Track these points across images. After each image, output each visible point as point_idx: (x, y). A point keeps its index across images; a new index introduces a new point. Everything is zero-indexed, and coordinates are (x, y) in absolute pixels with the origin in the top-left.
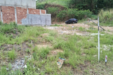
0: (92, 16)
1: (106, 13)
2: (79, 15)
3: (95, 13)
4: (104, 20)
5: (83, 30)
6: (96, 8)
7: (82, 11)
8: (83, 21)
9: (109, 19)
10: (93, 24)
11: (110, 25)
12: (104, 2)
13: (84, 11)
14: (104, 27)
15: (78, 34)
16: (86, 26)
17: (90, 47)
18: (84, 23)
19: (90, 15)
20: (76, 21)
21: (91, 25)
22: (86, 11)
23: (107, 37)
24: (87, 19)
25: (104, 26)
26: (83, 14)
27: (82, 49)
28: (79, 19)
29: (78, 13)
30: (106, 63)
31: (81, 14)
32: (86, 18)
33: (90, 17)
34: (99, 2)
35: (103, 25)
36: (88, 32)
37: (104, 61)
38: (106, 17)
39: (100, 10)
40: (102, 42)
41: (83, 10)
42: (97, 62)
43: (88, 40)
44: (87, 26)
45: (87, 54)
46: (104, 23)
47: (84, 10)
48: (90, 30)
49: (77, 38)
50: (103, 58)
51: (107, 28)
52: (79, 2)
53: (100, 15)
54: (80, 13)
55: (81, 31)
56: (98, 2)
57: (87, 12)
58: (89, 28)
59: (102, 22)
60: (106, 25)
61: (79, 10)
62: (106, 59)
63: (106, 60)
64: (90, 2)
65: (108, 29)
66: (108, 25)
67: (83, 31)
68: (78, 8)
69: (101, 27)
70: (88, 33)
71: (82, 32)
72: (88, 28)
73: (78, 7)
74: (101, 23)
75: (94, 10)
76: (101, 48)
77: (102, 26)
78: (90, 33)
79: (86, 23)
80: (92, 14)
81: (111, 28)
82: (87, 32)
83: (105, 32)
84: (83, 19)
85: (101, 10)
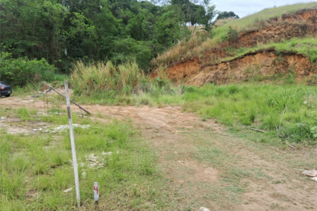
0: (55, 78)
1: (90, 71)
2: (16, 72)
3: (64, 70)
4: (86, 89)
5: (32, 118)
6: (64, 57)
7: (24, 62)
8: (29, 91)
9: (99, 86)
10: (59, 99)
11: (102, 101)
12: (83, 44)
13: (29, 62)
14: (89, 107)
15: (13, 131)
16: (40, 103)
17: (53, 167)
18: (33, 97)
19: (48, 73)
20: (5, 89)
21: (53, 102)
22: (35, 61)
23: (96, 133)
24: (40, 83)
25: (87, 105)
26: (29, 70)
27: (27, 179)
28: (15, 85)
29: (12, 66)
30: (97, 202)
31: (22, 68)
32: (38, 81)
33: (49, 80)
34: (71, 43)
35: (86, 102)
36: (45, 123)
37: (92, 198)
38: (92, 82)
39: (76, 63)
40: (84, 148)
41: (26, 57)
42: (74, 207)
43: (46, 147)
44: (43, 106)
45: (44, 189)
46: (89, 95)
47: (30, 58)
48: (51, 116)
49: (10, 143)
50: (90, 192)
51: (95, 109)
52: (14, 34)
53: (75, 75)
54: (18, 68)
55: (24, 121)
56: (69, 41)
57: (40, 65)
58: (48, 112)
59: (82, 95)
60: (93, 102)
61: (15, 56)
62: (95, 191)
63: (96, 197)
64: (47, 38)
65: (97, 111)
66: (97, 101)
67: (29, 121)
68: (9, 52)
69: (80, 108)
70: (45, 125)
71: (27, 123)
72: (47, 110)
73: (10, 48)
74: (80, 95)
75: (60, 60)
76: (82, 164)
77: (83, 104)
78: (52, 125)
79: (38, 97)
80: (56, 72)
81: (104, 108)
82: (42, 124)
83: (92, 118)
84: (29, 86)
85: (78, 62)
